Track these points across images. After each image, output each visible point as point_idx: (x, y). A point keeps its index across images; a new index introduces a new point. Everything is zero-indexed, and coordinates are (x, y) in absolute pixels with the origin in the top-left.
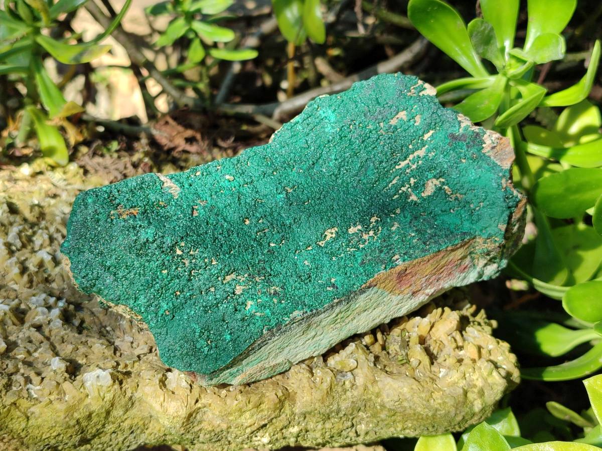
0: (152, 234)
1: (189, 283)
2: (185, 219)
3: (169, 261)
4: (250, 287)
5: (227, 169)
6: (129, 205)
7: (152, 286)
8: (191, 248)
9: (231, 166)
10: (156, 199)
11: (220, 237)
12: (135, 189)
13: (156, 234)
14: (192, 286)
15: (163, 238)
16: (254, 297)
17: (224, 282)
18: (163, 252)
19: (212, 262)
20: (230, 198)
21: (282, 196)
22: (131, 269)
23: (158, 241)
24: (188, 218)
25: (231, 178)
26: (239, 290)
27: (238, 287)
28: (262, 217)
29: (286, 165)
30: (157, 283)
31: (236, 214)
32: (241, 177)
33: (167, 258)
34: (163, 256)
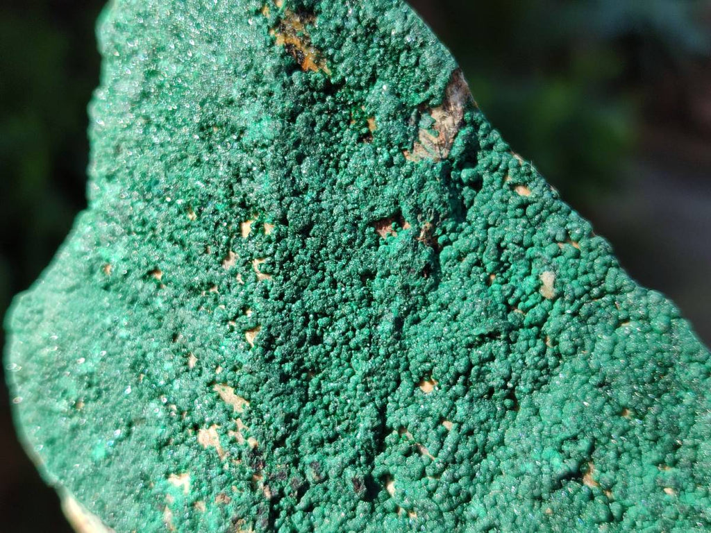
0: (258, 135)
1: (184, 293)
2: (350, 207)
3: (215, 212)
4: (226, 467)
5: (576, 266)
6: (323, 40)
7: (148, 201)
8: (265, 256)
9: (591, 277)
10: (377, 104)
11: (341, 324)
12: (383, 37)
13: (264, 146)
14: (182, 305)
15: (261, 170)
16: (204, 489)
17: (217, 388)
18: (231, 187)
19: (251, 330)
20: (478, 308)
21: (556, 461)
22: (169, 127)
23: (248, 161)
24: (357, 212)
25: (548, 291)
26: (209, 437)
27: (213, 431)
28: (461, 424)
29: (668, 437)
30: (158, 209)
31: (433, 345)
32: (564, 318)
33: (220, 206)
34: (221, 192)
